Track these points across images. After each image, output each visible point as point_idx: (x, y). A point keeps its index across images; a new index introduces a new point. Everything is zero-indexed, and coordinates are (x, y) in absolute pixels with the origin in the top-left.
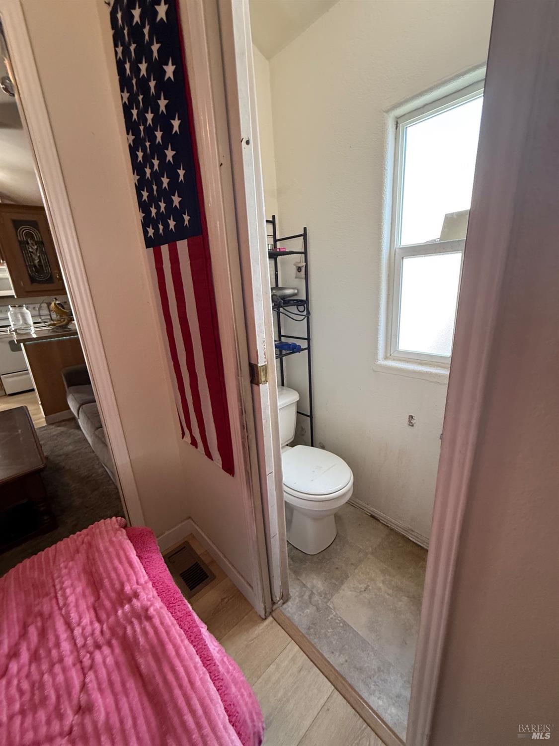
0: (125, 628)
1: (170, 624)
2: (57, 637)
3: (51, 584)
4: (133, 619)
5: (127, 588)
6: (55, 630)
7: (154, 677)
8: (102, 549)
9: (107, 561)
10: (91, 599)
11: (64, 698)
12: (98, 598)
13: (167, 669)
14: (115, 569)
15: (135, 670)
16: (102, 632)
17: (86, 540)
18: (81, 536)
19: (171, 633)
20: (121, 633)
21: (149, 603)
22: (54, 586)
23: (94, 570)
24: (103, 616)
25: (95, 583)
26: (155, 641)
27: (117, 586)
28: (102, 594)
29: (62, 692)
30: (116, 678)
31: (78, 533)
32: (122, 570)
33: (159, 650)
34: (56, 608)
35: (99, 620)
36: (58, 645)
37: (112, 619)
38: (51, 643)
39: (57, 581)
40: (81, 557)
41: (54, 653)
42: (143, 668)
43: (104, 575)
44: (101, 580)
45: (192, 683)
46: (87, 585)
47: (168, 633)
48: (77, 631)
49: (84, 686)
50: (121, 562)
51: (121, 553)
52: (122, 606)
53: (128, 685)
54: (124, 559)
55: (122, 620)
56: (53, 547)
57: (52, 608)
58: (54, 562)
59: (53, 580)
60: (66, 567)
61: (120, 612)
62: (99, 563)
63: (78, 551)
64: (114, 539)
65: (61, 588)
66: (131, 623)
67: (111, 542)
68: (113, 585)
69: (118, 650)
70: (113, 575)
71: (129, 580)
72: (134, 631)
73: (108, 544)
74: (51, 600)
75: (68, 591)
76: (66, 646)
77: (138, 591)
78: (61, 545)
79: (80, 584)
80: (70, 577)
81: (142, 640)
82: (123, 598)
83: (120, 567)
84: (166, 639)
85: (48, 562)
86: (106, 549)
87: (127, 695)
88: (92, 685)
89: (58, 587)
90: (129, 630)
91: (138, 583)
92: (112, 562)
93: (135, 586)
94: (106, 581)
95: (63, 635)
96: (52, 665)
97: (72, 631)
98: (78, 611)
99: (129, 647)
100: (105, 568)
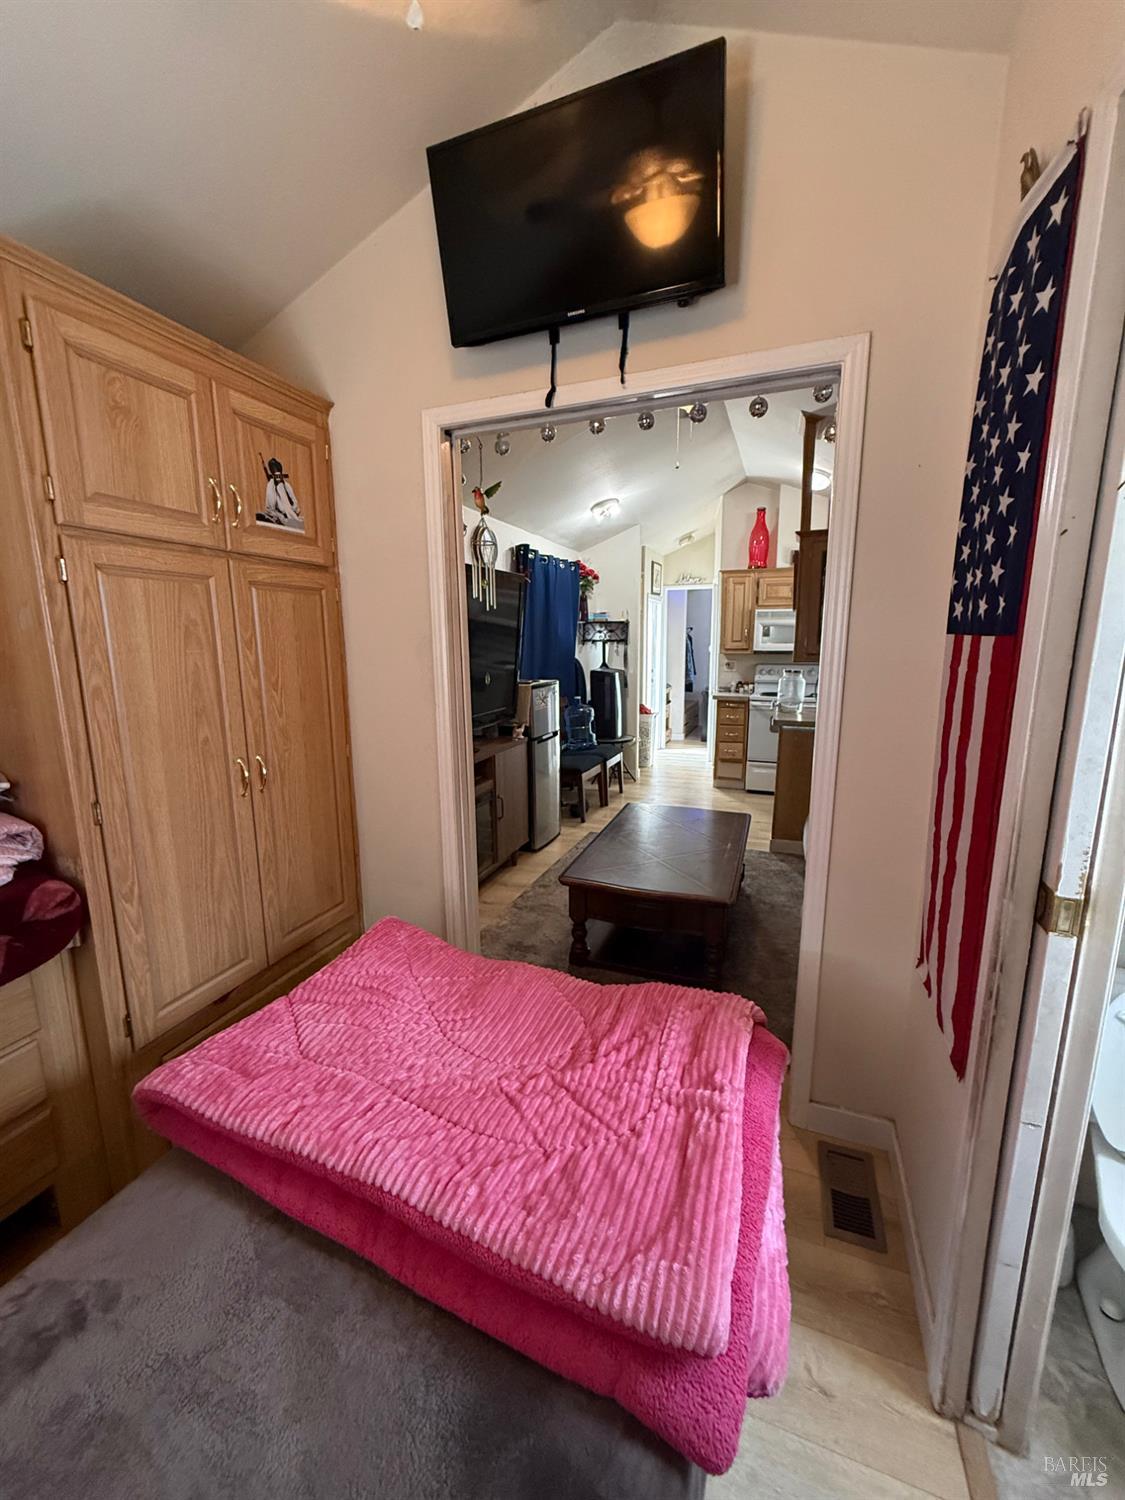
0: (696, 1109)
1: (734, 1144)
2: (647, 1063)
3: (665, 1017)
4: (707, 1108)
5: (718, 1077)
6: (649, 1056)
7: (692, 1166)
8: (719, 1021)
9: (717, 1036)
10: (686, 1059)
11: (629, 1111)
12: (691, 1063)
13: (705, 1171)
14: (719, 1049)
15: (684, 1148)
16: (678, 1094)
17: (712, 1002)
18: (709, 995)
19: (729, 1151)
20: (691, 1110)
21: (728, 1108)
22: (666, 1021)
23: (702, 1035)
24: (687, 1083)
25: (696, 1048)
26: (711, 1143)
27: (711, 1066)
28: (696, 1061)
29: (631, 1105)
30: (667, 1138)
31: (711, 992)
32: (723, 1057)
33: (709, 1152)
34: (658, 1040)
35: (682, 1082)
36: (644, 1069)
37: (691, 1090)
38: (642, 1063)
39: (670, 1019)
40: (699, 1014)
41: (640, 1072)
42: (689, 1151)
43: (707, 1046)
44: (702, 1050)
45: (718, 1209)
46: (690, 1043)
47: (726, 1148)
48: (662, 1073)
49: (644, 1118)
50: (727, 1048)
51: (733, 1040)
52: (705, 1088)
53: (672, 1152)
54: (732, 1047)
55: (697, 1099)
56: (685, 988)
57: (655, 1037)
58: (677, 1001)
59: (668, 1016)
60: (683, 1013)
61: (700, 1091)
62: (709, 1032)
63: (700, 1007)
64: (735, 1021)
65: (669, 1027)
66: (703, 1110)
67: (731, 1021)
68: (707, 1062)
69: (681, 1120)
70: (714, 1052)
71: (724, 1070)
72: (701, 1118)
73: (726, 1021)
74: (658, 1030)
75: (673, 1033)
76: (649, 1076)
77: (726, 1088)
78: (691, 991)
79: (685, 1038)
80: (681, 1025)
81: (702, 1130)
82: (708, 1082)
83: (724, 1050)
84: (721, 1151)
85: (673, 997)
86: (723, 1023)
87: (666, 1157)
88: (650, 1122)
89: (668, 1024)
90: (698, 1114)
91: (731, 1082)
92: (720, 1041)
93: (726, 1081)
94: (705, 1052)
95: (651, 1067)
96: (634, 1080)
97: (659, 1069)
98: (671, 1057)
99: (690, 1125)
100: (711, 1040)
